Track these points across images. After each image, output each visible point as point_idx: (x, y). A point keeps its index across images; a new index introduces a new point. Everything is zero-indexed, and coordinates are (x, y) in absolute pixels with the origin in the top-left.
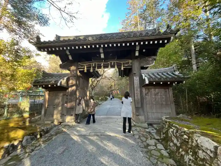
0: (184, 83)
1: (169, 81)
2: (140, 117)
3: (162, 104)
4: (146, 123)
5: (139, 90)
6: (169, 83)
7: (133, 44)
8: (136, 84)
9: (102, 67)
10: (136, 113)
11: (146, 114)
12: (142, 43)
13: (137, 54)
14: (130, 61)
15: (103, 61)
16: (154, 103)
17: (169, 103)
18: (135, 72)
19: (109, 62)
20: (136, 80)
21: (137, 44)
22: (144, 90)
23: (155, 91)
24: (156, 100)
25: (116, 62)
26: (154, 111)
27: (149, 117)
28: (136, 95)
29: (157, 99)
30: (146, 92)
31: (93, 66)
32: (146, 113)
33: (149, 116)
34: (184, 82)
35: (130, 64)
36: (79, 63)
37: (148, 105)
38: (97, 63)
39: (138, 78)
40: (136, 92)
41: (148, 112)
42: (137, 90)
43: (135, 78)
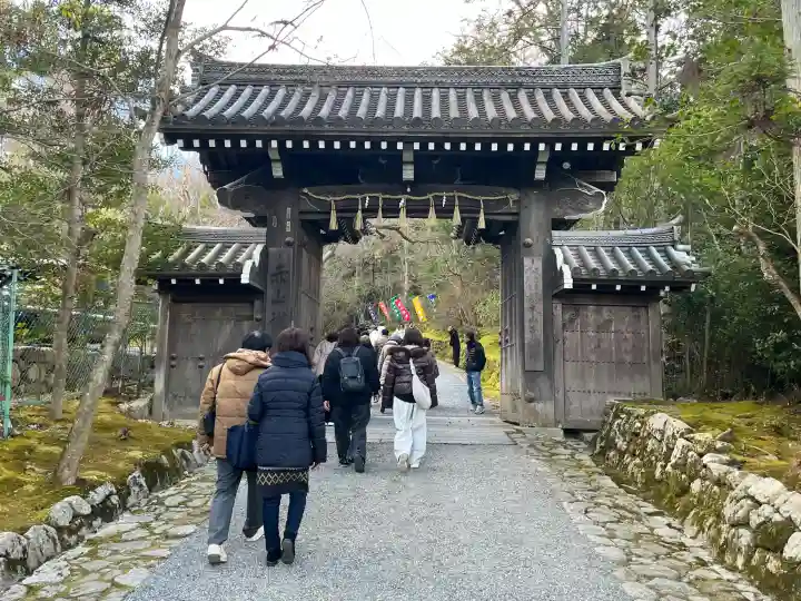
0: (693, 289)
1: (643, 283)
2: (539, 406)
3: (621, 362)
4: (560, 426)
5: (540, 307)
6: (643, 288)
7: (527, 147)
8: (530, 286)
9: (403, 214)
10: (525, 391)
11: (560, 396)
12: (558, 147)
13: (540, 174)
14: (513, 196)
15: (409, 190)
16: (593, 358)
17: (645, 359)
18: (529, 240)
19: (430, 196)
20: (532, 268)
21: (542, 147)
22: (558, 309)
23: (598, 312)
24: (599, 346)
25: (459, 197)
26: (591, 386)
27: (573, 406)
28: (527, 324)
29: (604, 345)
30: (567, 317)
31: (363, 205)
32: (561, 392)
33: (571, 404)
34: (693, 286)
35: (512, 207)
36: (306, 191)
37: (569, 365)
38: (381, 196)
39: (539, 264)
40: (528, 315)
41: (567, 389)
42: (532, 308)
43: (527, 262)
